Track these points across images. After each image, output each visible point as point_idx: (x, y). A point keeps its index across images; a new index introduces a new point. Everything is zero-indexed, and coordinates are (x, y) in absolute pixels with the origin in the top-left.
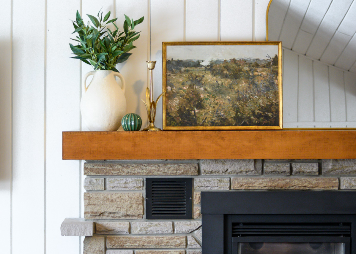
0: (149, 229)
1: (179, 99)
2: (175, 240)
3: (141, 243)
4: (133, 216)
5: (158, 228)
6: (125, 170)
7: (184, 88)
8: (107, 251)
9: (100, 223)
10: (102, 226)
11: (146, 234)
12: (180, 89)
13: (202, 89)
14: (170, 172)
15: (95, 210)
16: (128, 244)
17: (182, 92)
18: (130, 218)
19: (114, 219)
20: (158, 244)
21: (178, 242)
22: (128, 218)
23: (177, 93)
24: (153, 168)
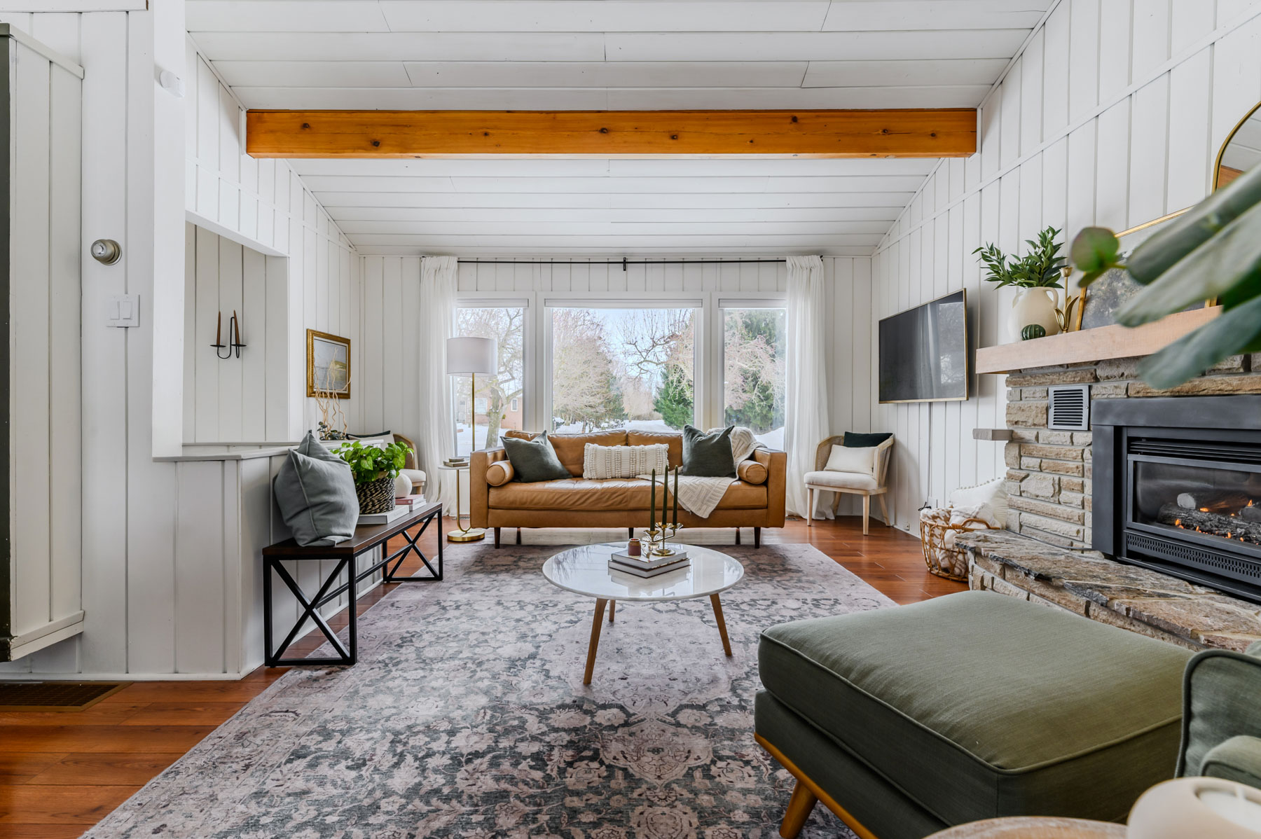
0: (1050, 439)
1: (1096, 301)
2: (1071, 452)
3: (1044, 452)
4: (1039, 425)
5: (1058, 439)
6: (1033, 381)
7: (1103, 288)
8: (1022, 458)
9: (1016, 431)
10: (1016, 433)
11: (1049, 444)
12: (1099, 290)
13: (1120, 285)
14: (1068, 380)
15: (1011, 419)
16: (1035, 452)
17: (1100, 293)
18: (1038, 427)
19: (1027, 427)
20: (1057, 454)
21: (1075, 454)
22: (1036, 427)
23: (1096, 295)
24: (1055, 377)
